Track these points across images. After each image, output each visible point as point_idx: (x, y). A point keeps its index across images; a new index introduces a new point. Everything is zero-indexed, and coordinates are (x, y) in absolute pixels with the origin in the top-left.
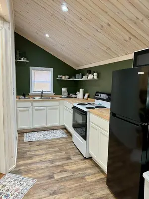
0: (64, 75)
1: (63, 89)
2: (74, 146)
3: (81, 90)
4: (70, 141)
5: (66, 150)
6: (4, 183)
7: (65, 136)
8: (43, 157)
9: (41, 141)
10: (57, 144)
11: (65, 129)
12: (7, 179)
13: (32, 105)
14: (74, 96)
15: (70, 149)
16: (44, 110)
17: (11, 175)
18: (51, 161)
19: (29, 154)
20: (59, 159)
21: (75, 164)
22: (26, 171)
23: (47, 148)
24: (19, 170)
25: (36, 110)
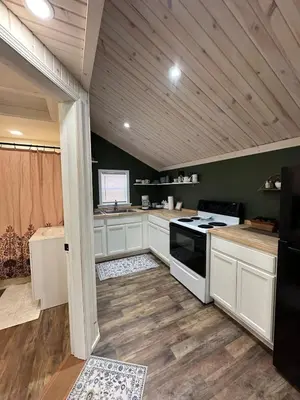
0: (144, 179)
1: (144, 198)
2: (176, 282)
3: (170, 198)
4: (166, 273)
5: (168, 290)
6: (89, 388)
7: (155, 265)
8: (140, 310)
9: (125, 277)
10: (150, 280)
11: (150, 252)
12: (92, 373)
13: (105, 223)
14: (158, 206)
15: (172, 288)
16: (121, 228)
17: (97, 361)
18: (155, 317)
19: (114, 304)
20: (165, 311)
21: (194, 318)
22: (120, 347)
23: (138, 290)
24: (107, 346)
25: (111, 230)
